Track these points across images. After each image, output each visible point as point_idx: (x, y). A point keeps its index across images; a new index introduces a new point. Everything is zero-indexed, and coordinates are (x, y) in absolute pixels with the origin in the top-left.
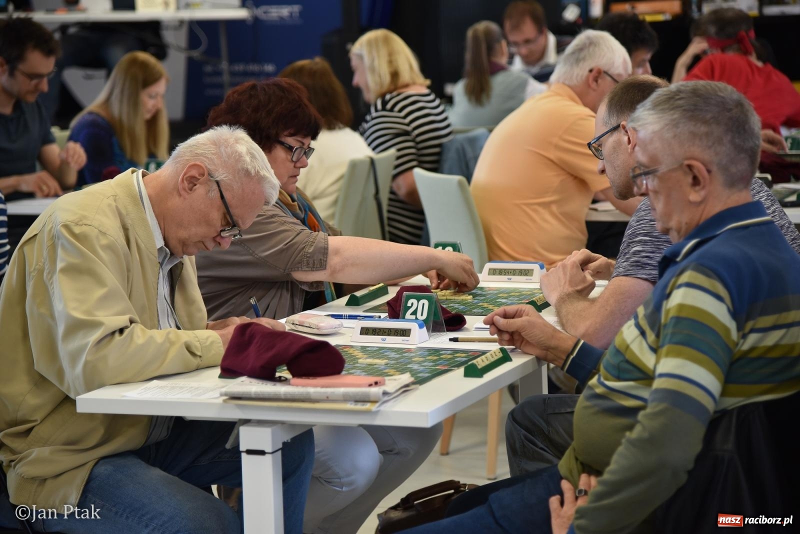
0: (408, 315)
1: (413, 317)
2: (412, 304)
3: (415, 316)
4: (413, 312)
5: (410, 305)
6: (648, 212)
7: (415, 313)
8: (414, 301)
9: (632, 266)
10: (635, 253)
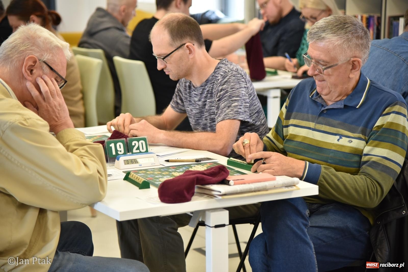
0: (134, 151)
1: (138, 151)
2: (135, 144)
3: (139, 150)
4: (137, 148)
5: (134, 145)
6: (235, 83)
7: (138, 148)
8: (136, 142)
9: (236, 114)
10: (235, 106)
